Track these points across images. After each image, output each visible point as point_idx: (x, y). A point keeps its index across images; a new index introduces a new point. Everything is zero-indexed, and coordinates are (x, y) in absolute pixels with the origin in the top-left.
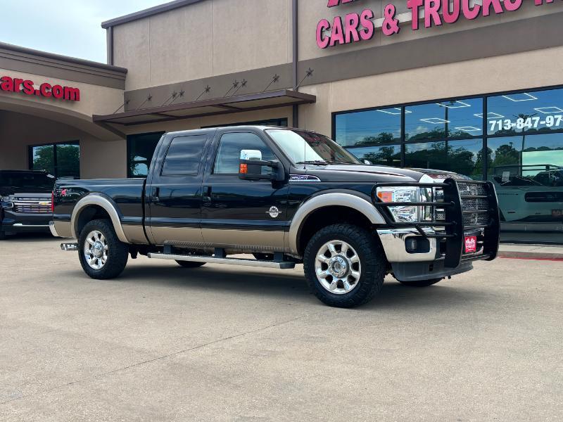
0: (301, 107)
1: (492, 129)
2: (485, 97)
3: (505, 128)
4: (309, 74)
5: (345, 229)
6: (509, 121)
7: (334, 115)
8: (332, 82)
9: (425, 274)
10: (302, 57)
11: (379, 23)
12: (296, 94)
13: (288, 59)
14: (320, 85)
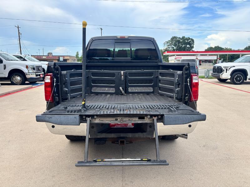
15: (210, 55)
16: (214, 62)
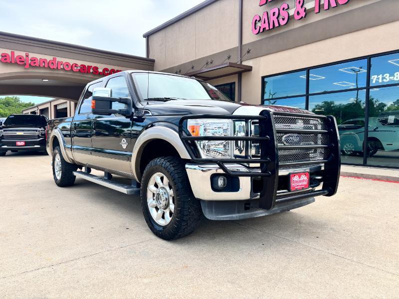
0: (243, 74)
1: (374, 82)
2: (369, 58)
3: (385, 80)
4: (248, 52)
5: (164, 163)
6: (388, 75)
7: (263, 78)
8: (262, 56)
9: (239, 212)
10: (244, 42)
11: (292, 12)
12: (241, 66)
13: (236, 44)
14: (255, 59)
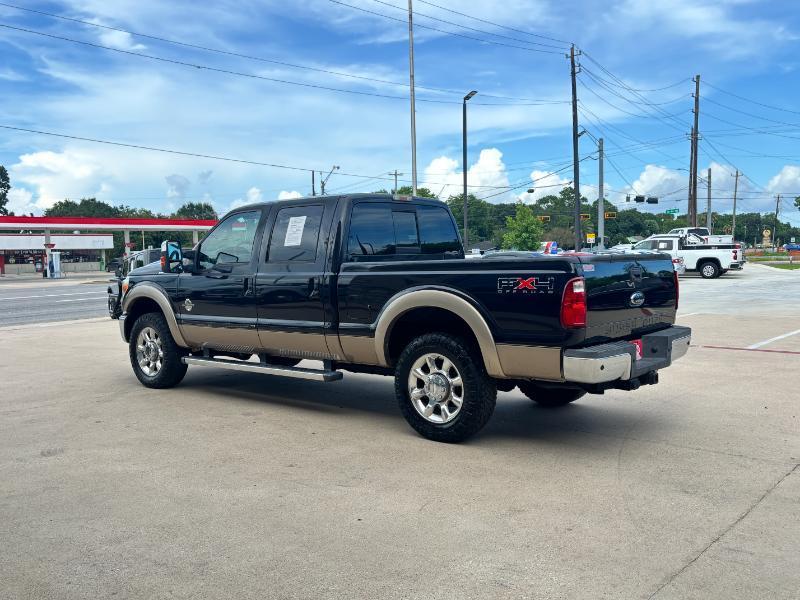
15: (83, 232)
16: (104, 257)
